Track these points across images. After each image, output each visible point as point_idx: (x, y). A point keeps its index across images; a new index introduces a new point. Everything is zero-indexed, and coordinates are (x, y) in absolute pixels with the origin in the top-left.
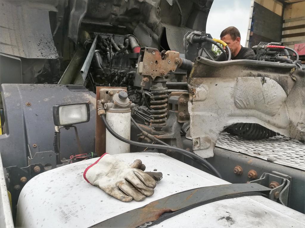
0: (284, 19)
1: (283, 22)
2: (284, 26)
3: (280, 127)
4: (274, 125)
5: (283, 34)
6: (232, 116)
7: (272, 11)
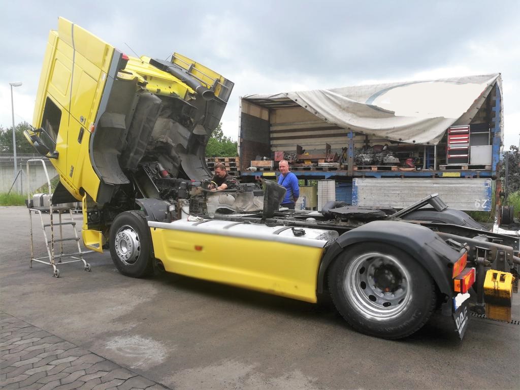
0: (271, 123)
1: (270, 125)
2: (273, 129)
3: (234, 209)
4: (232, 208)
5: (271, 136)
6: (219, 206)
7: (259, 117)
